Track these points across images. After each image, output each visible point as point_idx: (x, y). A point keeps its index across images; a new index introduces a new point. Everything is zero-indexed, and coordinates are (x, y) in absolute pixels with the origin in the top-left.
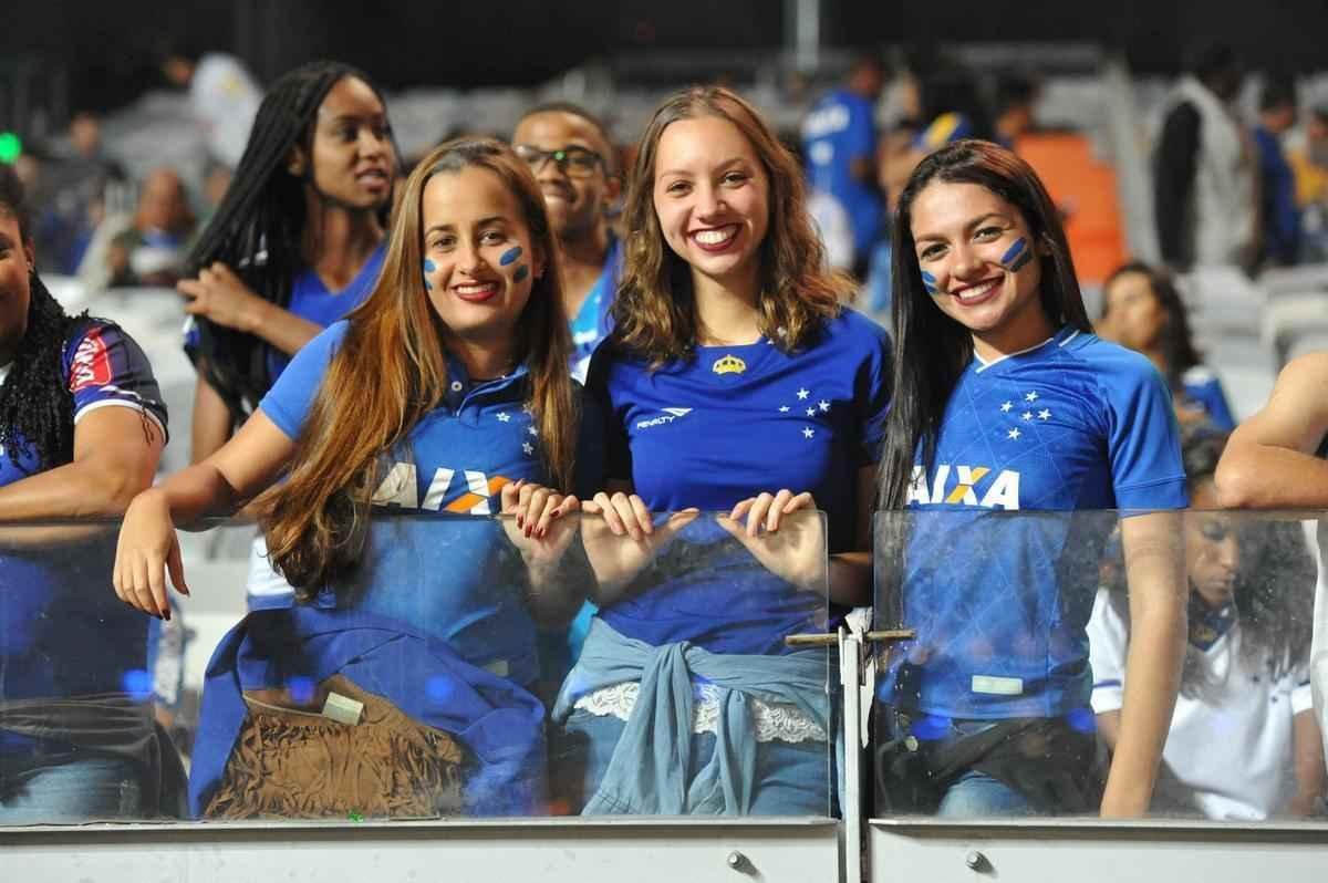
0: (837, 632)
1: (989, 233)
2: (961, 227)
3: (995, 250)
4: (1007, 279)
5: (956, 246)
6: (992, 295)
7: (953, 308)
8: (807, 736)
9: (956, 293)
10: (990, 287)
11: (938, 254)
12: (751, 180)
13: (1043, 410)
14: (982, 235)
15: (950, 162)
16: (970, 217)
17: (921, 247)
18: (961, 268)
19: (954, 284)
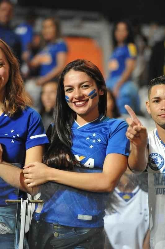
0: (21, 199)
1: (86, 87)
2: (78, 84)
3: (87, 92)
4: (89, 101)
5: (76, 89)
6: (85, 105)
7: (73, 107)
8: (7, 232)
9: (75, 103)
10: (84, 102)
11: (71, 91)
12: (4, 66)
13: (98, 139)
14: (84, 87)
15: (76, 65)
16: (81, 82)
17: (66, 88)
18: (77, 96)
19: (74, 100)
